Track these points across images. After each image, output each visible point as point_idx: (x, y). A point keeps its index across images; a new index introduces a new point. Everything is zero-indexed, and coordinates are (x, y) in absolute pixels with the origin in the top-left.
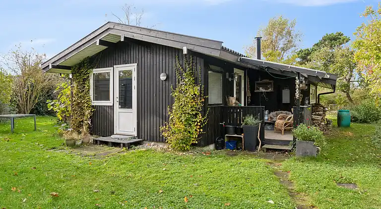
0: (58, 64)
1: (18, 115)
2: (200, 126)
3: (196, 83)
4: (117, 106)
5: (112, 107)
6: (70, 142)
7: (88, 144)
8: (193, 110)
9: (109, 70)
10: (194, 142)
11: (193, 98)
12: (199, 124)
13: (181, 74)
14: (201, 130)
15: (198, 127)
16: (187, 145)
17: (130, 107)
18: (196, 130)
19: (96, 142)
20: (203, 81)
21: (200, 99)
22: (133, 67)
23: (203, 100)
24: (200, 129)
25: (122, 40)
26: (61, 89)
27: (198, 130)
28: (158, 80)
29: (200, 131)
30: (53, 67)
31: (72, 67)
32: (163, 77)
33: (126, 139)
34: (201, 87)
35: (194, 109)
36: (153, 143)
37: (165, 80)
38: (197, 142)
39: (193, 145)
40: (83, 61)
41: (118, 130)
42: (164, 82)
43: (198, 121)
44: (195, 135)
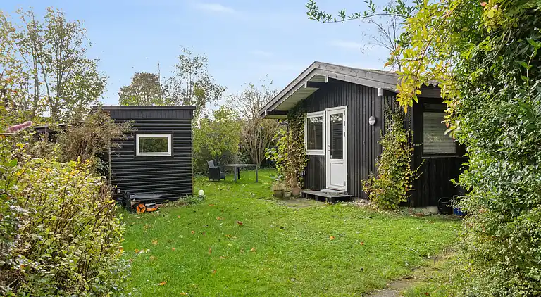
0: (273, 109)
1: (246, 165)
2: (409, 180)
3: (405, 128)
4: (329, 155)
5: (324, 157)
6: (277, 193)
7: (297, 197)
8: (399, 162)
9: (321, 113)
10: (403, 200)
11: (402, 146)
12: (407, 178)
13: (390, 118)
14: (411, 186)
15: (407, 182)
16: (392, 203)
17: (341, 157)
18: (404, 186)
19: (305, 196)
20: (412, 126)
21: (410, 148)
22: (343, 110)
23: (413, 149)
24: (409, 184)
25: (327, 81)
26: (280, 136)
27: (407, 186)
28: (367, 124)
29: (409, 187)
30: (269, 113)
31: (288, 112)
32: (372, 122)
33: (334, 193)
34: (410, 132)
35: (402, 160)
36: (362, 200)
37: (374, 125)
38: (406, 201)
39: (402, 204)
40: (297, 105)
41: (329, 184)
42: (373, 127)
43: (406, 175)
44: (403, 192)
